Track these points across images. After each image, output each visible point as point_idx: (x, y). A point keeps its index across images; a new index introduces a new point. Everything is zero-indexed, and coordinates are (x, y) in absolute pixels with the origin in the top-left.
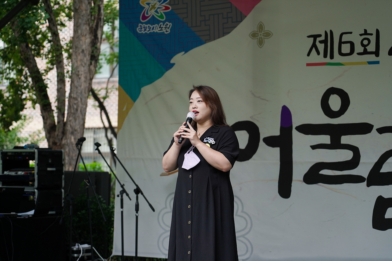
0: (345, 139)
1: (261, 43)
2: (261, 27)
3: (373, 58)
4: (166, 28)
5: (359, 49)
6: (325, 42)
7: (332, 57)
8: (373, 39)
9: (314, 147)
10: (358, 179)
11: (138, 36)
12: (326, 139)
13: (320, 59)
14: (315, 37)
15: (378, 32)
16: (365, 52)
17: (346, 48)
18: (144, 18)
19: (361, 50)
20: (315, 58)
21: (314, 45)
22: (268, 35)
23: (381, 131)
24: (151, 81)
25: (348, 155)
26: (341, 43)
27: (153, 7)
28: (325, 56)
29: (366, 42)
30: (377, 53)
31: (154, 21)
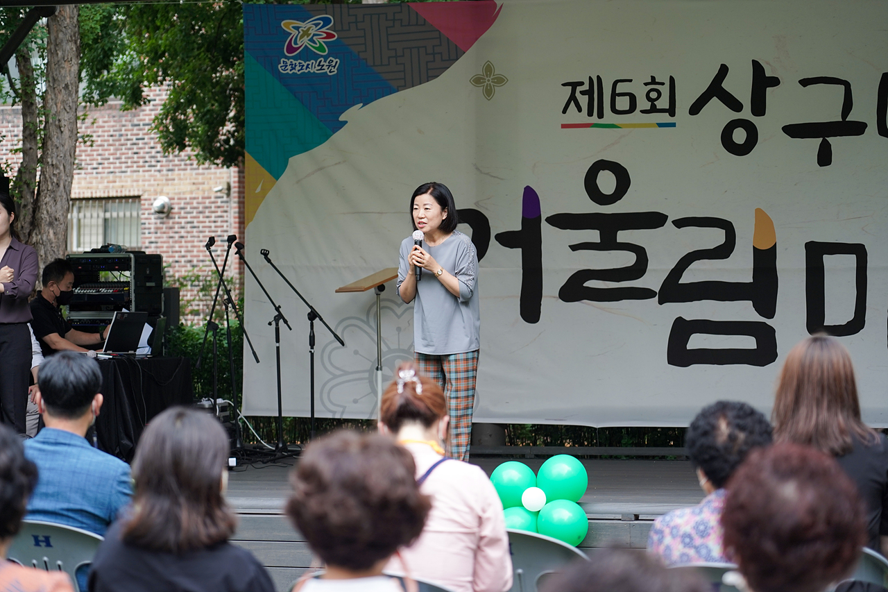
0: (623, 236)
1: (489, 93)
2: (489, 69)
3: (665, 117)
4: (331, 67)
5: (643, 104)
6: (589, 93)
7: (601, 115)
8: (665, 90)
9: (574, 248)
10: (645, 294)
11: (282, 78)
12: (594, 236)
13: (583, 117)
14: (574, 85)
15: (672, 80)
16: (653, 109)
17: (622, 103)
18: (291, 49)
19: (648, 106)
20: (573, 115)
21: (573, 98)
22: (500, 80)
23: (680, 223)
24: (305, 147)
25: (628, 259)
26: (614, 95)
27: (306, 33)
28: (590, 114)
29: (653, 95)
30: (671, 111)
31: (307, 54)
